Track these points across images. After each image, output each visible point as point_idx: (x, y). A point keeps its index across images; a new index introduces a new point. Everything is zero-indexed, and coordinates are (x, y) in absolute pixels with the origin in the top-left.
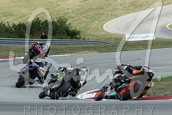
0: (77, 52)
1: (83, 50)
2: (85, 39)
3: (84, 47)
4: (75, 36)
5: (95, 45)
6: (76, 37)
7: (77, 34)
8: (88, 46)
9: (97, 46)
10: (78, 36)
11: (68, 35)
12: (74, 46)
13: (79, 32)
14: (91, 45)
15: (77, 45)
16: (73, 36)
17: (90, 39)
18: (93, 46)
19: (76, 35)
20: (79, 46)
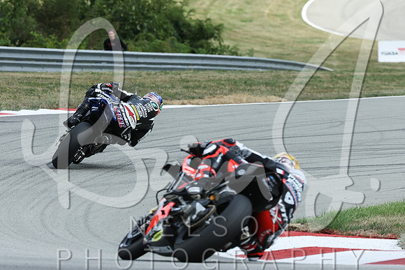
0: (213, 95)
1: (231, 91)
2: (239, 52)
3: (237, 79)
4: (204, 41)
5: (274, 73)
6: (209, 45)
7: (212, 36)
8: (248, 76)
9: (278, 77)
10: (214, 43)
11: (182, 37)
12: (201, 76)
13: (219, 28)
14: (259, 75)
15: (211, 74)
16: (199, 43)
17: (257, 52)
18: (268, 75)
19: (207, 38)
20: (217, 75)
